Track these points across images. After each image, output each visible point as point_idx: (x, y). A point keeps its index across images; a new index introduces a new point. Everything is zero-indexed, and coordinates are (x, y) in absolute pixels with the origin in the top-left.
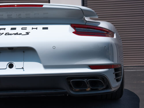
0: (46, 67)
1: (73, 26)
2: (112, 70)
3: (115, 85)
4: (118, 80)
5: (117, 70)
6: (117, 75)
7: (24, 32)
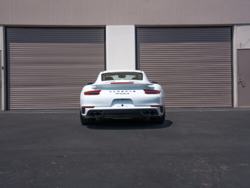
0: (135, 106)
1: (145, 90)
2: (159, 108)
3: (160, 114)
4: (162, 112)
5: (161, 108)
6: (161, 110)
7: (127, 93)
